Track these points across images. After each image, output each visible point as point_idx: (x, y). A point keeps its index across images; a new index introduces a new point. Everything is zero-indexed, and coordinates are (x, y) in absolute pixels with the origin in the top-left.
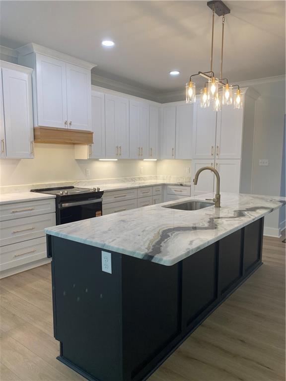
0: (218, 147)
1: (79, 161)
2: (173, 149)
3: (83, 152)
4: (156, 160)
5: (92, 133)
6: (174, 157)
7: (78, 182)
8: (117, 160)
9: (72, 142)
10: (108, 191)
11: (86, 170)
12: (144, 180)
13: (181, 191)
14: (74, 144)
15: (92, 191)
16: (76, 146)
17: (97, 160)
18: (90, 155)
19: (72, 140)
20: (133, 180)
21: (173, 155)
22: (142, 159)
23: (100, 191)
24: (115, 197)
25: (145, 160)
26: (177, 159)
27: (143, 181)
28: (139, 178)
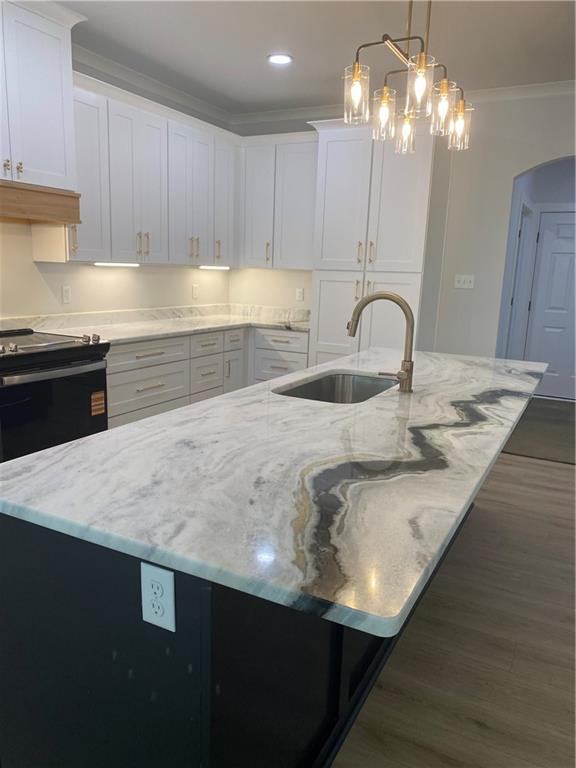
0: (372, 244)
1: (43, 266)
2: (268, 245)
3: (55, 243)
4: (228, 268)
5: (76, 197)
6: (270, 262)
7: (43, 320)
8: (137, 265)
9: (25, 216)
10: (119, 343)
11: (62, 289)
12: (202, 315)
13: (287, 342)
14: (30, 222)
15: (80, 342)
16: (35, 228)
17: (90, 264)
18: (73, 251)
19: (24, 212)
20: (176, 314)
21: (268, 259)
22: (196, 267)
23: (101, 342)
24: (138, 357)
25: (202, 267)
26: (276, 269)
27: (199, 317)
28: (191, 311)
